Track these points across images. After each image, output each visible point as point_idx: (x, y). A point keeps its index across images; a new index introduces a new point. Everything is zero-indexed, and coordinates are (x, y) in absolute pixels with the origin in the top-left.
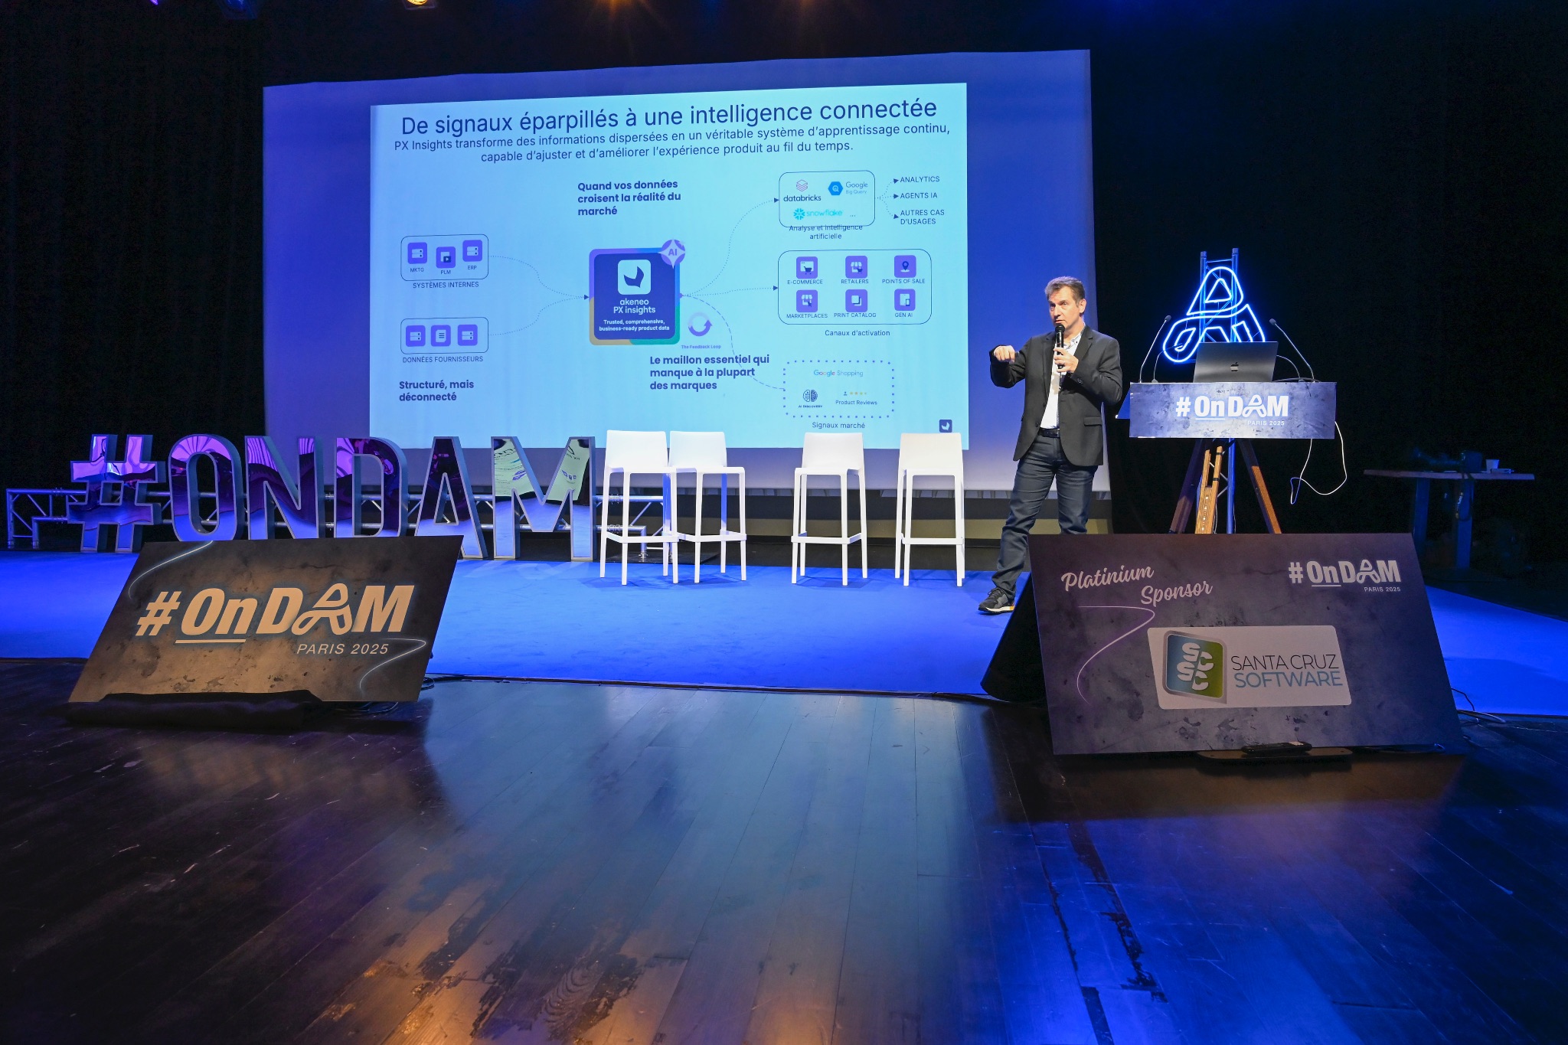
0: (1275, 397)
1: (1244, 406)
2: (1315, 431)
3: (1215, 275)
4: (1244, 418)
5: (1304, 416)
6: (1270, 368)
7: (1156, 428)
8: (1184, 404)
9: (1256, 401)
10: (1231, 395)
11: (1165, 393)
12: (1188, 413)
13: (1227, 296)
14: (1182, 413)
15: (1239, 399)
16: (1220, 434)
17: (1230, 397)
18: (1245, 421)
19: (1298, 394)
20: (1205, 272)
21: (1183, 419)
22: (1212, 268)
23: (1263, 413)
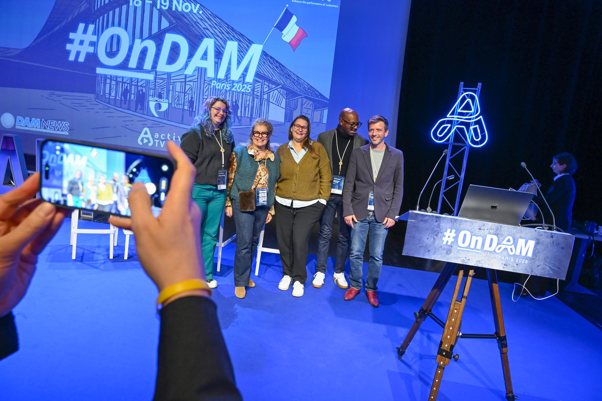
0: (524, 241)
1: (498, 244)
2: (551, 272)
3: (466, 97)
4: (496, 253)
5: (545, 258)
6: (522, 210)
7: (425, 251)
8: (450, 234)
9: (509, 241)
10: (489, 234)
11: (436, 224)
12: (452, 242)
13: (471, 110)
14: (447, 242)
15: (495, 238)
16: (475, 263)
17: (488, 235)
18: (496, 255)
19: (543, 239)
20: (461, 94)
21: (447, 247)
22: (465, 92)
23: (512, 251)
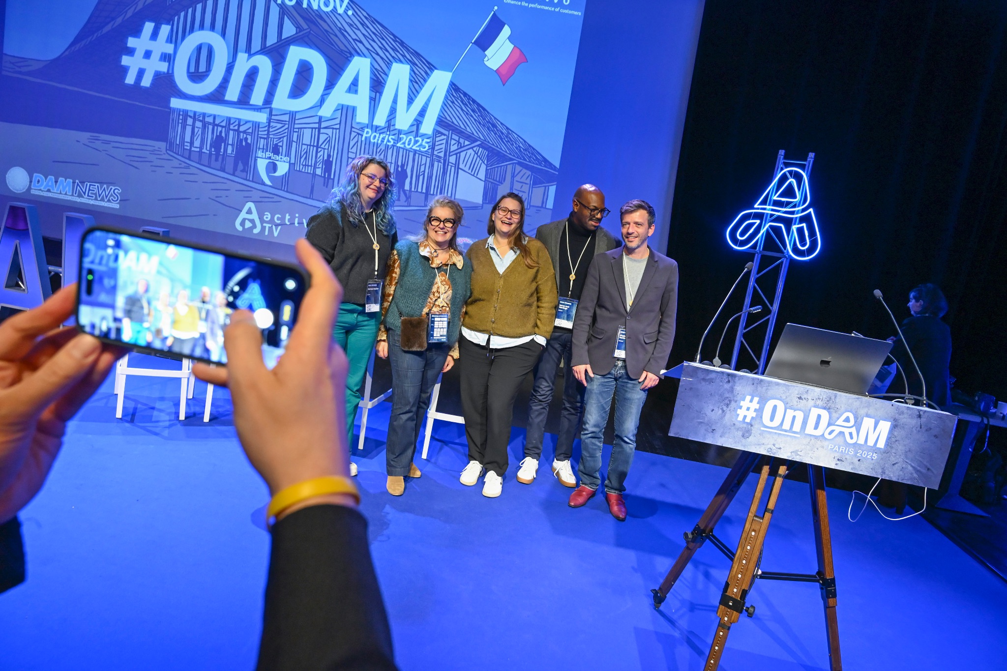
0: (872, 421)
1: (829, 425)
2: (915, 475)
3: (788, 174)
4: (826, 439)
5: (906, 452)
6: (872, 368)
7: (706, 430)
8: (750, 405)
9: (847, 420)
10: (815, 407)
11: (727, 386)
12: (753, 418)
13: (795, 197)
14: (745, 417)
15: (825, 415)
16: (789, 454)
17: (813, 409)
18: (826, 443)
19: (905, 420)
20: (779, 170)
21: (745, 425)
22: (786, 168)
23: (852, 438)
